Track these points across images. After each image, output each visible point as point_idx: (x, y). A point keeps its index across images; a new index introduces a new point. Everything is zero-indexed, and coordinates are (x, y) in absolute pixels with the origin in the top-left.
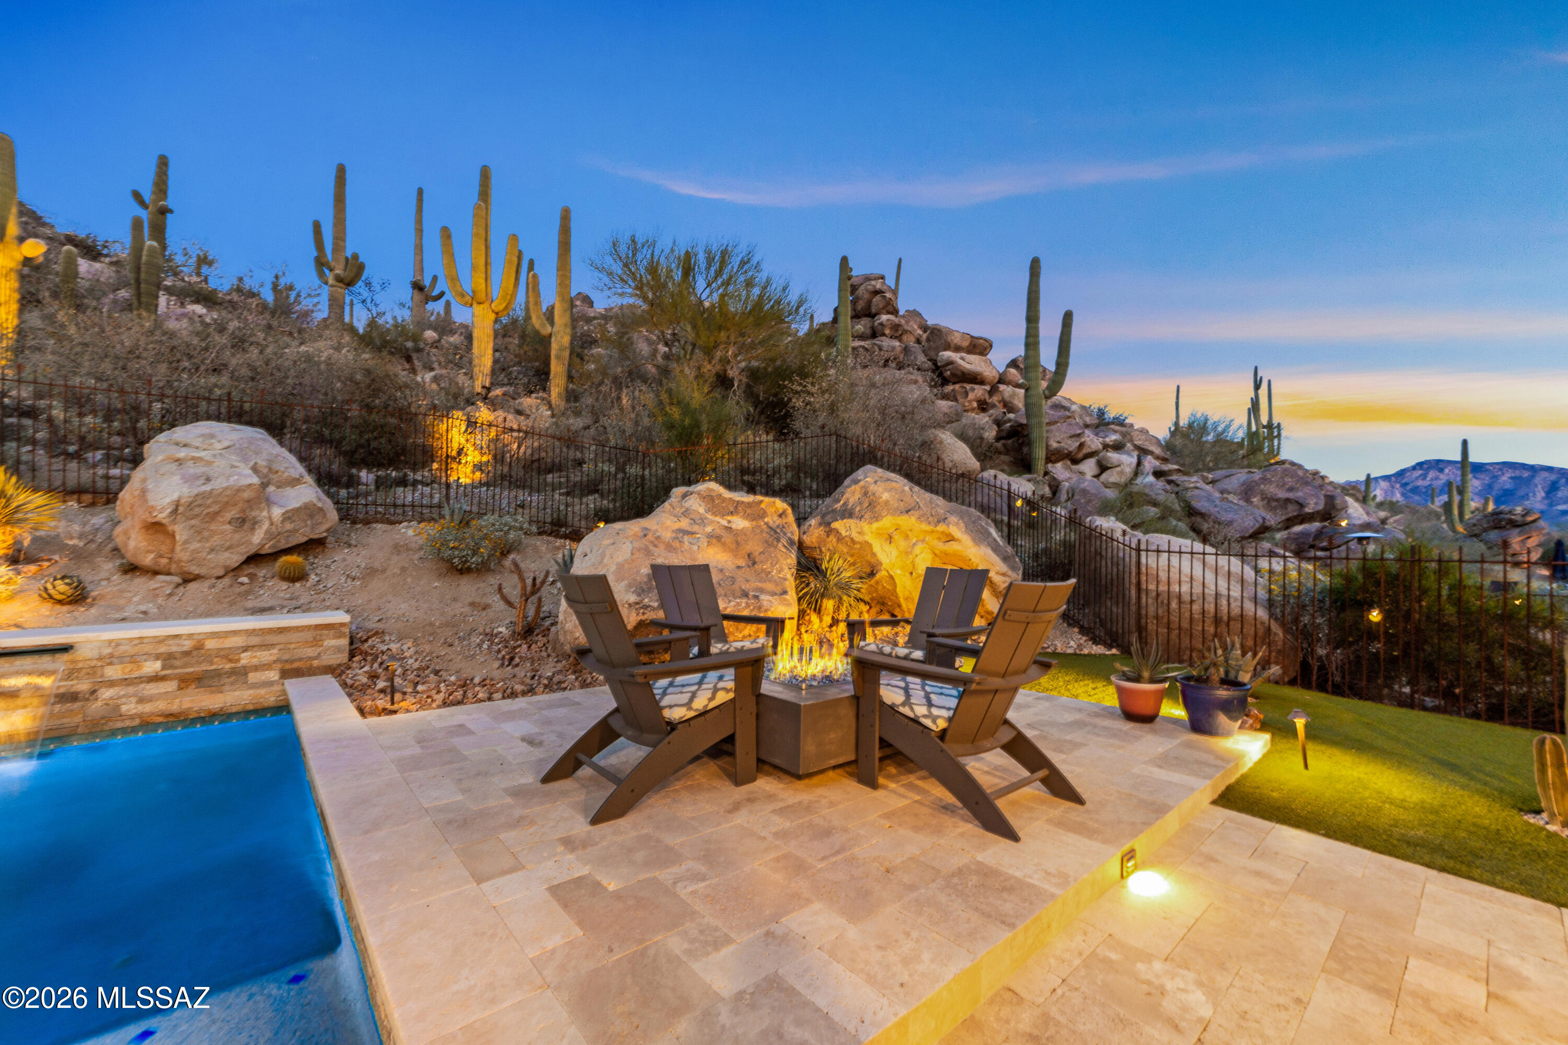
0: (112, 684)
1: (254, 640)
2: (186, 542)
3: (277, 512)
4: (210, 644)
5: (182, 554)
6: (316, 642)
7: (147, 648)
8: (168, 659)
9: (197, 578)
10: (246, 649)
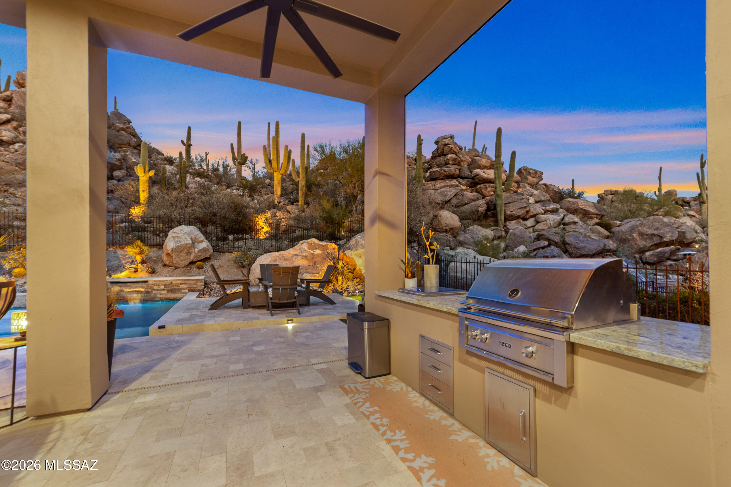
0: (155, 290)
1: (183, 282)
2: (175, 259)
3: (196, 250)
4: (174, 282)
5: (174, 262)
6: (196, 283)
7: (161, 283)
8: (165, 285)
9: (178, 268)
10: (181, 284)
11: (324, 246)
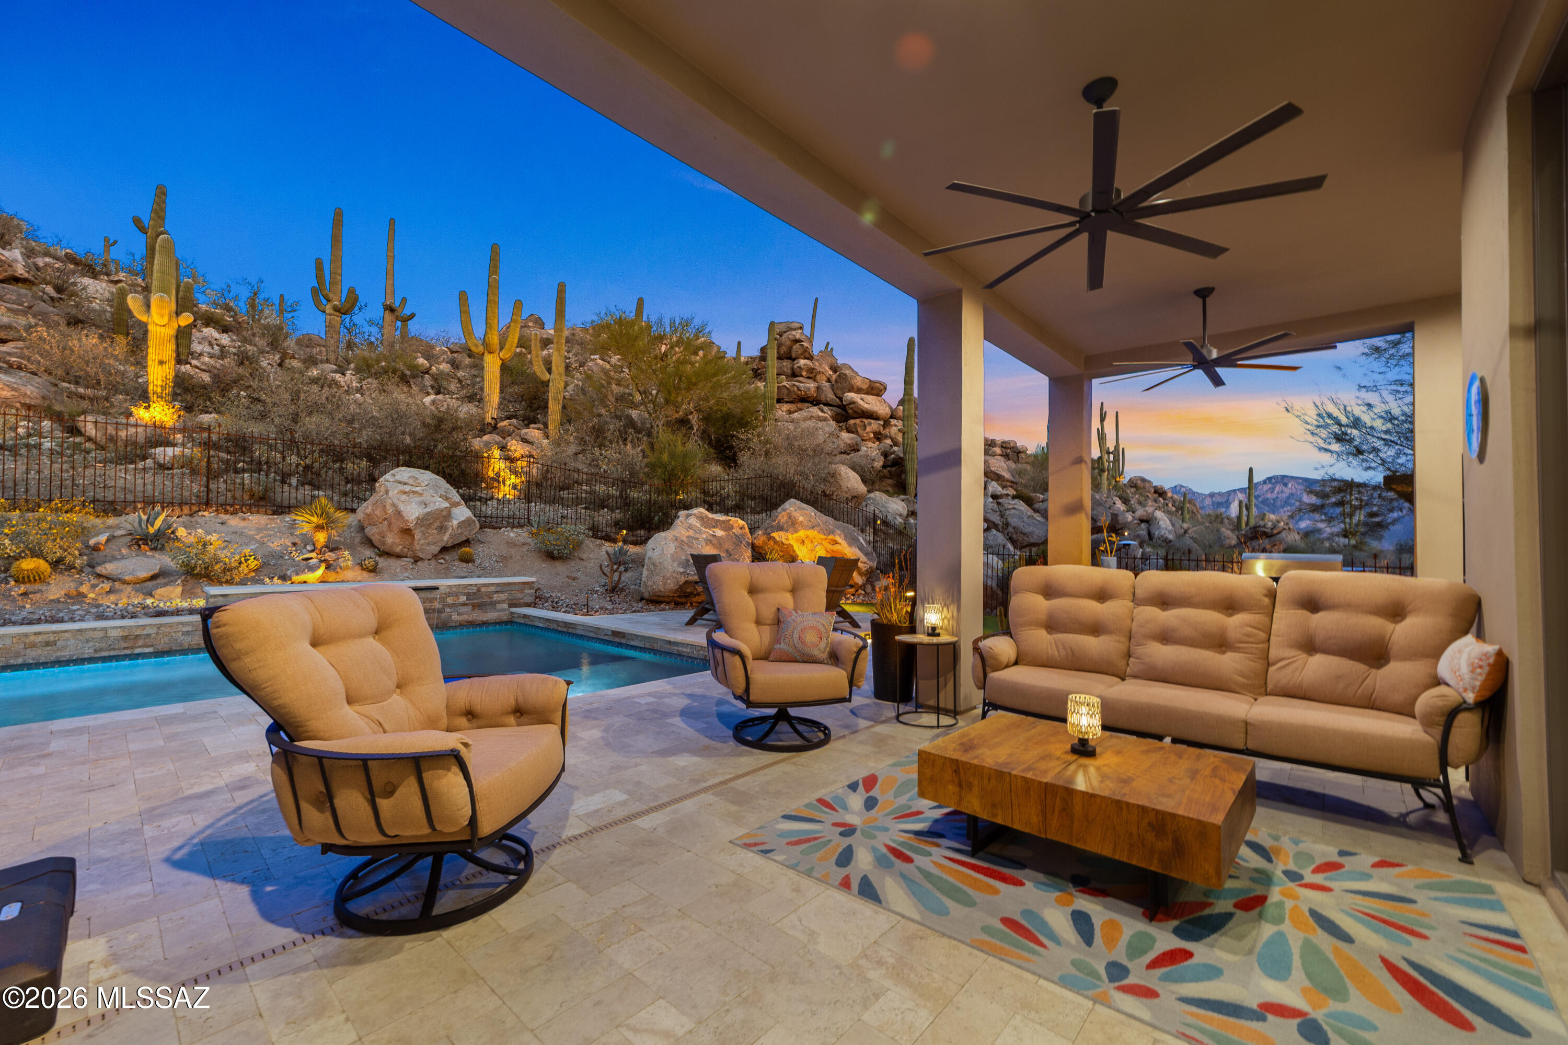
3: (454, 523)
5: (417, 547)
6: (522, 591)
7: (461, 590)
8: (468, 595)
9: (421, 559)
11: (723, 522)
